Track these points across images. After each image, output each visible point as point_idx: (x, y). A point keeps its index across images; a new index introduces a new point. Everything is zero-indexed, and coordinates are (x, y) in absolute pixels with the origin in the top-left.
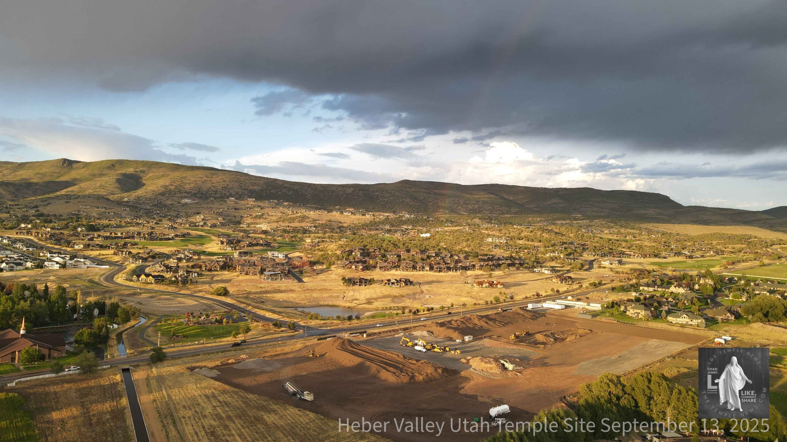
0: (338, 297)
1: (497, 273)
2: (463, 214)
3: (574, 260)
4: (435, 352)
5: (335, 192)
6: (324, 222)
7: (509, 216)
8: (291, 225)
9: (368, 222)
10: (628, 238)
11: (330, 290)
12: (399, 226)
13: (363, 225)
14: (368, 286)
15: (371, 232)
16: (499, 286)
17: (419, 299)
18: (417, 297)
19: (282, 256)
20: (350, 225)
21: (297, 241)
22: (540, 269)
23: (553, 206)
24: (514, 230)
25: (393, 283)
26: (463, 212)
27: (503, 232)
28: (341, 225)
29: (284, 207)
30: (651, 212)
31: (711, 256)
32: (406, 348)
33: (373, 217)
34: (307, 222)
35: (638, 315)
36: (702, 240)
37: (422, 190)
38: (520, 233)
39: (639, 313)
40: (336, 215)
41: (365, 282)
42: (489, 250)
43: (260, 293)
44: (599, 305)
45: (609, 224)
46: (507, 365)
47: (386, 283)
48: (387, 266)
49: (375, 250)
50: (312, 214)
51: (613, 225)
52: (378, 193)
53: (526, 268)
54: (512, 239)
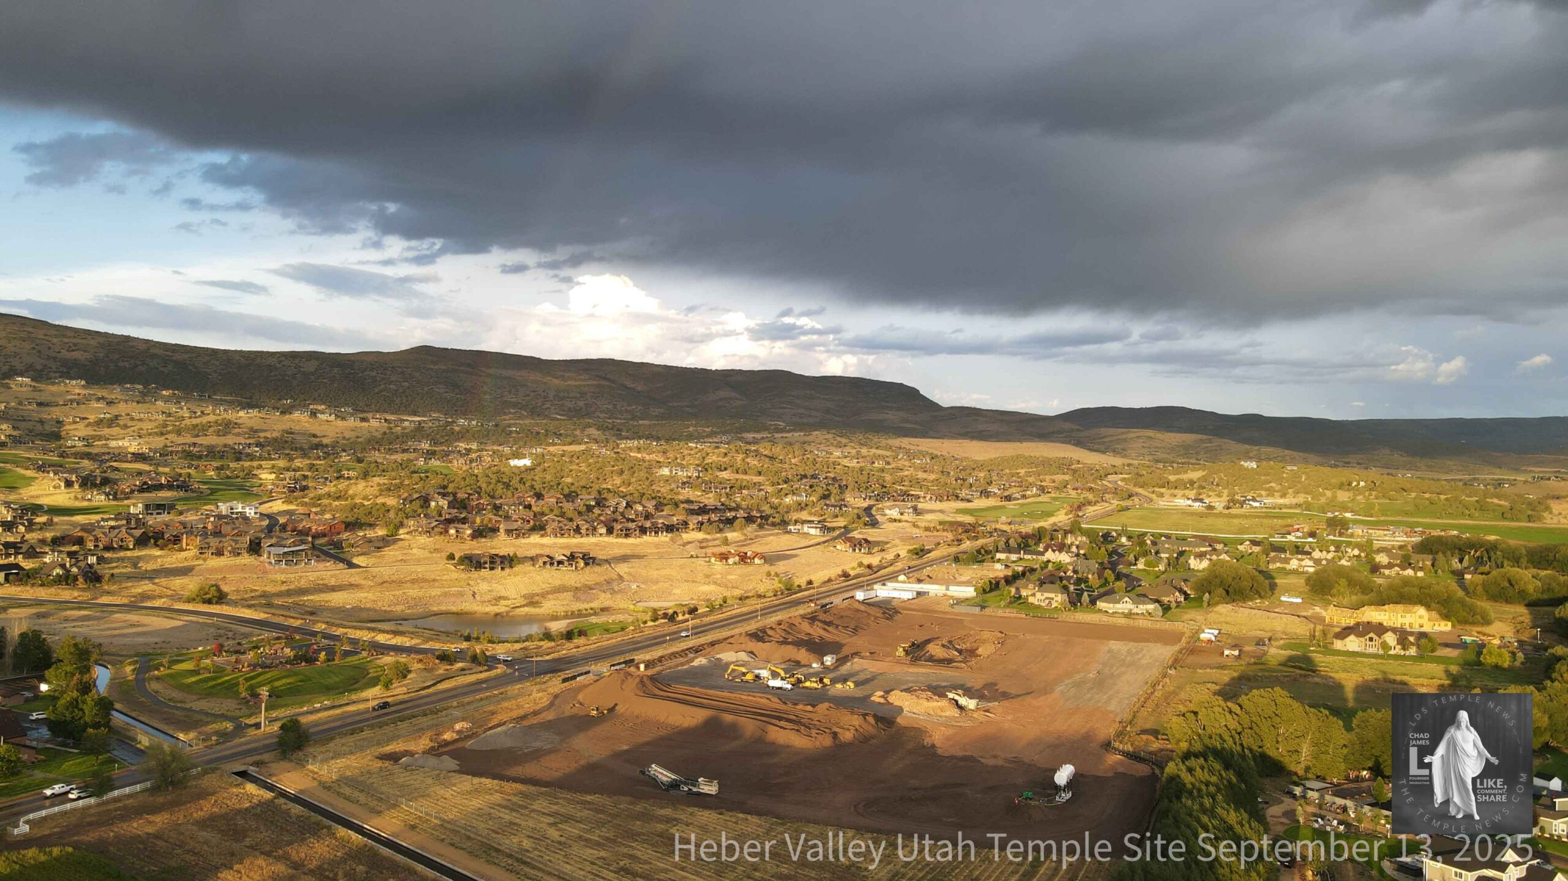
0: (461, 594)
1: (732, 535)
2: (558, 420)
3: (841, 509)
4: (807, 688)
5: (276, 368)
6: (275, 435)
7: (646, 422)
8: (198, 440)
9: (378, 435)
10: (876, 465)
11: (434, 580)
12: (448, 443)
13: (369, 441)
14: (507, 570)
15: (393, 457)
16: (757, 561)
17: (620, 591)
18: (616, 588)
19: (253, 512)
20: (338, 442)
21: (238, 477)
22: (800, 527)
23: (720, 403)
24: (692, 452)
25: (560, 563)
26: (557, 414)
27: (671, 455)
28: (315, 440)
29: (167, 400)
30: (892, 416)
31: (1033, 496)
32: (743, 684)
33: (386, 425)
34: (238, 434)
35: (1050, 602)
36: (1000, 468)
37: (461, 368)
38: (704, 458)
39: (1053, 599)
40: (299, 420)
41: (501, 562)
42: (672, 490)
43: (289, 593)
44: (972, 589)
45: (839, 439)
46: (963, 701)
47: (545, 563)
48: (522, 528)
49: (470, 494)
50: (245, 417)
51: (847, 441)
52: (374, 374)
53: (774, 525)
54: (706, 470)
